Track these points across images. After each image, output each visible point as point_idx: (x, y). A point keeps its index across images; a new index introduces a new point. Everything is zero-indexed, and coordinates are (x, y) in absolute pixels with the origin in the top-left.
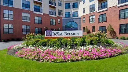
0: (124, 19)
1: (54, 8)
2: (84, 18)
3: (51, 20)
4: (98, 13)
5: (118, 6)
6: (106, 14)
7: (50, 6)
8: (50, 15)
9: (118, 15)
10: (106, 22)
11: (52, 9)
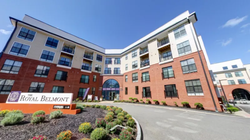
0: (168, 79)
1: (91, 62)
2: (127, 75)
3: (83, 77)
4: (141, 70)
5: (160, 63)
6: (148, 72)
7: (84, 60)
8: (82, 70)
9: (161, 74)
10: (149, 82)
11: (87, 63)
